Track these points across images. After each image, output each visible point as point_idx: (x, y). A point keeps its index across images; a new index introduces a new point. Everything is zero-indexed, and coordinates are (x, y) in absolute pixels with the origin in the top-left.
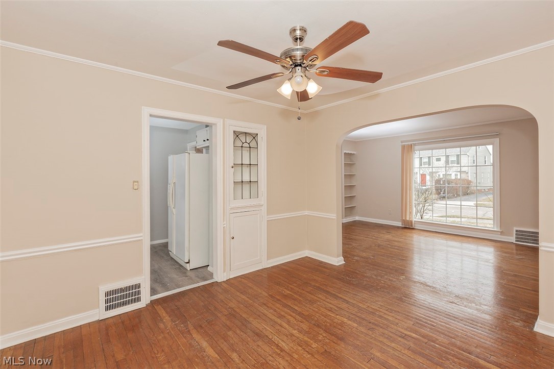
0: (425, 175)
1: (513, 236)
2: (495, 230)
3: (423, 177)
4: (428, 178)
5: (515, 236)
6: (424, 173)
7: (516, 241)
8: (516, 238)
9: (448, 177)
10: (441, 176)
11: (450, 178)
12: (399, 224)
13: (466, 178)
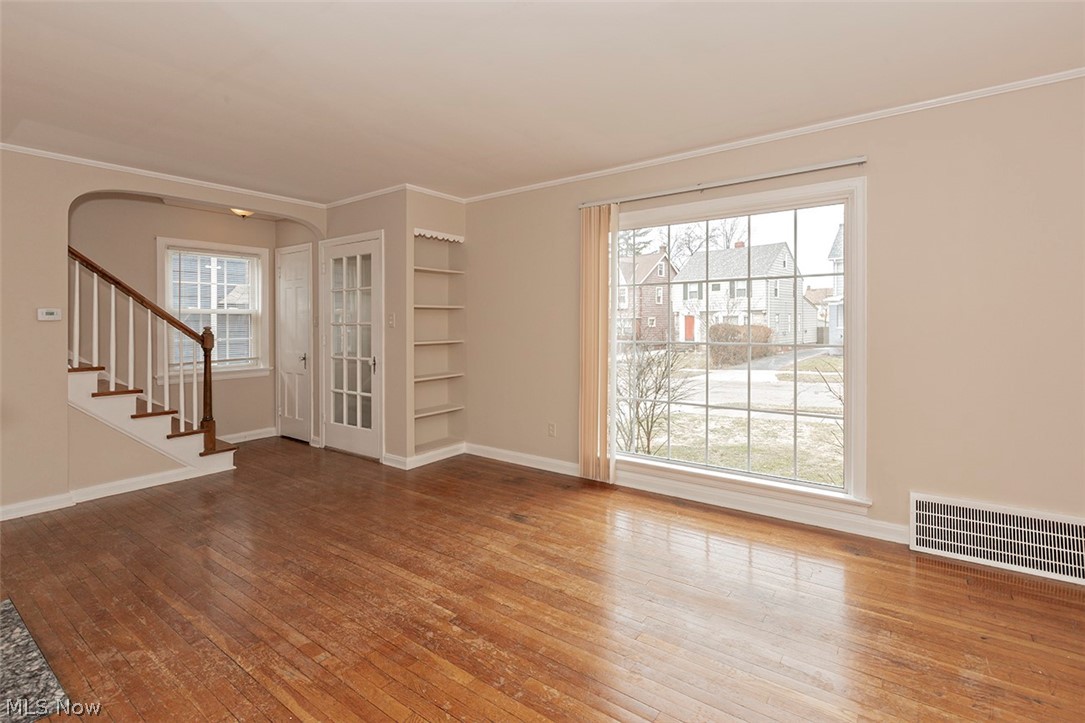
0: (692, 317)
1: (907, 522)
2: (850, 497)
3: (690, 320)
4: (698, 323)
5: (913, 523)
6: (691, 314)
7: (919, 542)
8: (919, 530)
9: (733, 322)
10: (721, 321)
11: (735, 323)
12: (570, 469)
13: (763, 323)
